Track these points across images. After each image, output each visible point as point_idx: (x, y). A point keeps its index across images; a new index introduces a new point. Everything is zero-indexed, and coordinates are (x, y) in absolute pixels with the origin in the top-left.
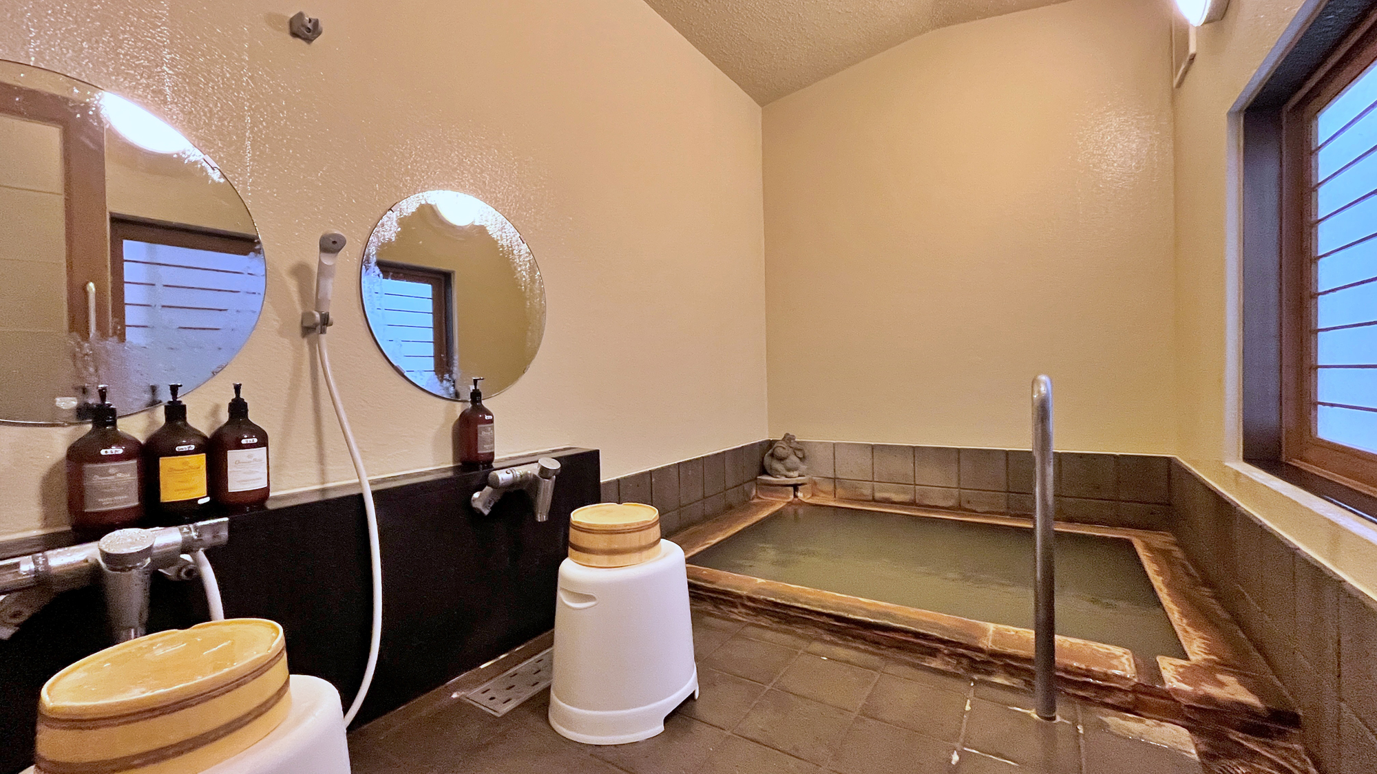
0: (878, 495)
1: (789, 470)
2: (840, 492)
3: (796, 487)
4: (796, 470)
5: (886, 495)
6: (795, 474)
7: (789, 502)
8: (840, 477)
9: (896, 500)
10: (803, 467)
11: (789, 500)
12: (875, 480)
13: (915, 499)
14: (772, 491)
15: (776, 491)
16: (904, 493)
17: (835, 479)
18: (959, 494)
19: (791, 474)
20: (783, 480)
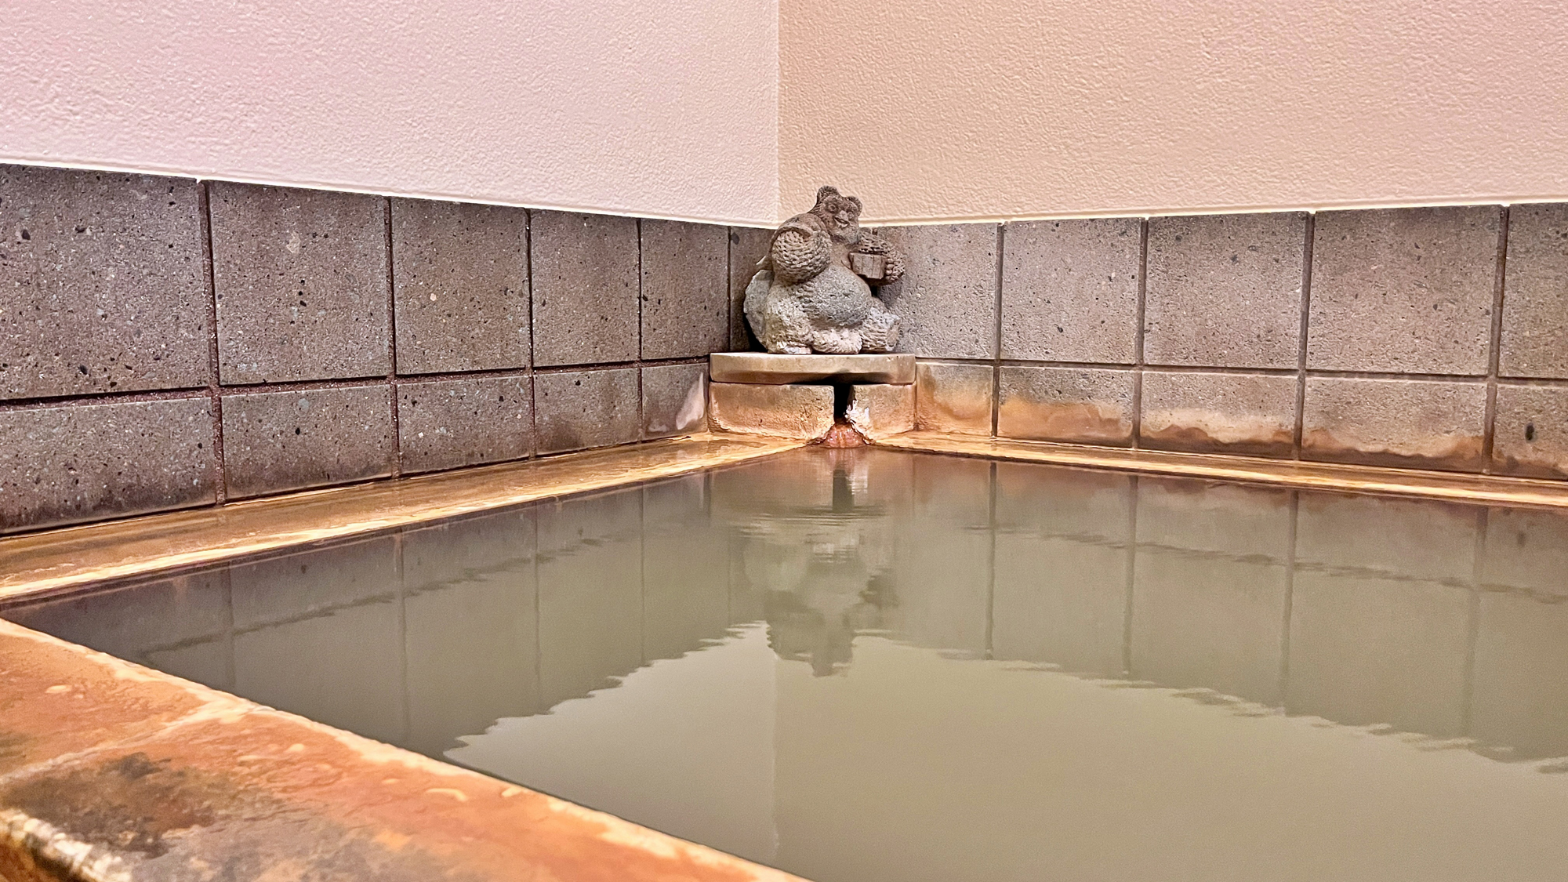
0: (1159, 419)
1: (822, 322)
2: (1014, 409)
3: (844, 387)
4: (851, 327)
5: (1183, 418)
6: (851, 340)
7: (814, 442)
8: (1017, 355)
9: (1224, 437)
10: (881, 319)
11: (818, 433)
12: (1147, 360)
13: (1299, 429)
14: (759, 403)
15: (773, 402)
16: (1260, 406)
17: (997, 362)
18: (1492, 402)
19: (831, 337)
20: (800, 360)
